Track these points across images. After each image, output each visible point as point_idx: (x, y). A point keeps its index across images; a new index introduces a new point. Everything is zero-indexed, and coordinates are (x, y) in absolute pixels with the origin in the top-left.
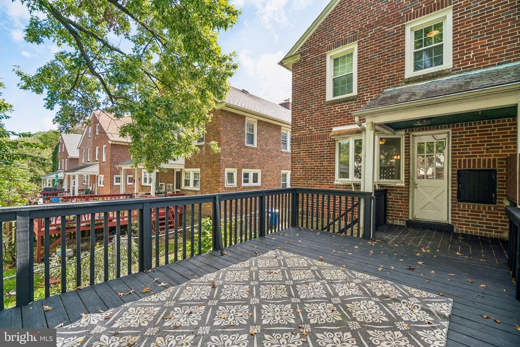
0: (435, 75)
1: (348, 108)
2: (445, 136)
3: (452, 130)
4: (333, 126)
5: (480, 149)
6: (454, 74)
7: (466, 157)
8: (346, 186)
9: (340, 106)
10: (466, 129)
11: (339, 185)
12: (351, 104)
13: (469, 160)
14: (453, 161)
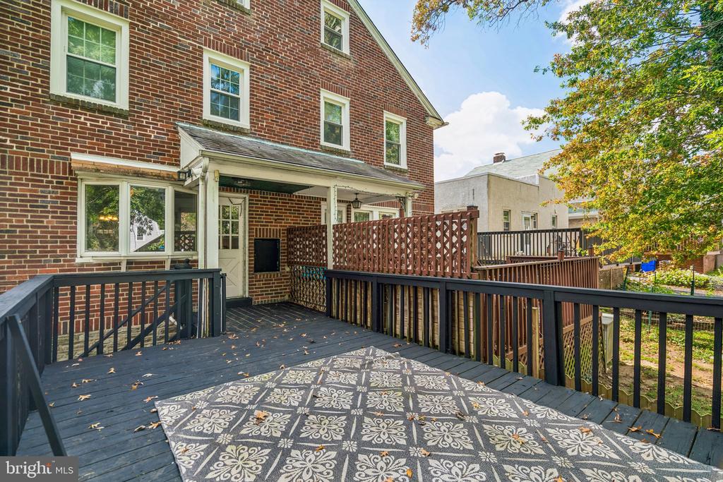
0: (235, 130)
1: (108, 125)
2: (240, 201)
3: (250, 196)
4: (71, 150)
5: (270, 219)
6: (251, 137)
7: (261, 225)
8: (104, 264)
9: (90, 116)
10: (261, 197)
11: (88, 264)
12: (115, 120)
13: (263, 229)
14: (250, 229)
